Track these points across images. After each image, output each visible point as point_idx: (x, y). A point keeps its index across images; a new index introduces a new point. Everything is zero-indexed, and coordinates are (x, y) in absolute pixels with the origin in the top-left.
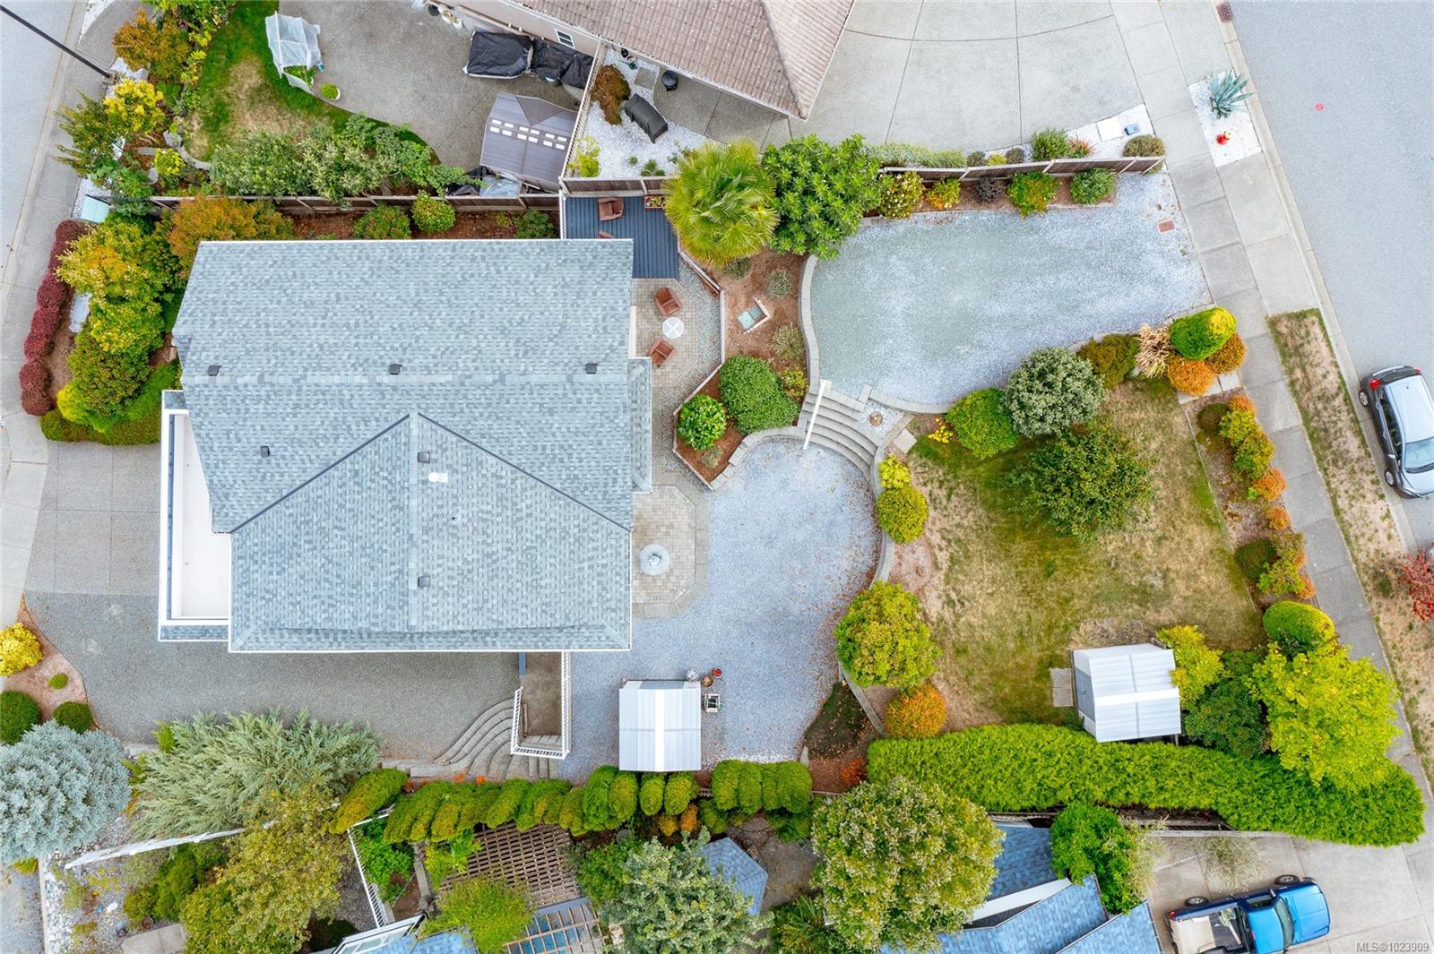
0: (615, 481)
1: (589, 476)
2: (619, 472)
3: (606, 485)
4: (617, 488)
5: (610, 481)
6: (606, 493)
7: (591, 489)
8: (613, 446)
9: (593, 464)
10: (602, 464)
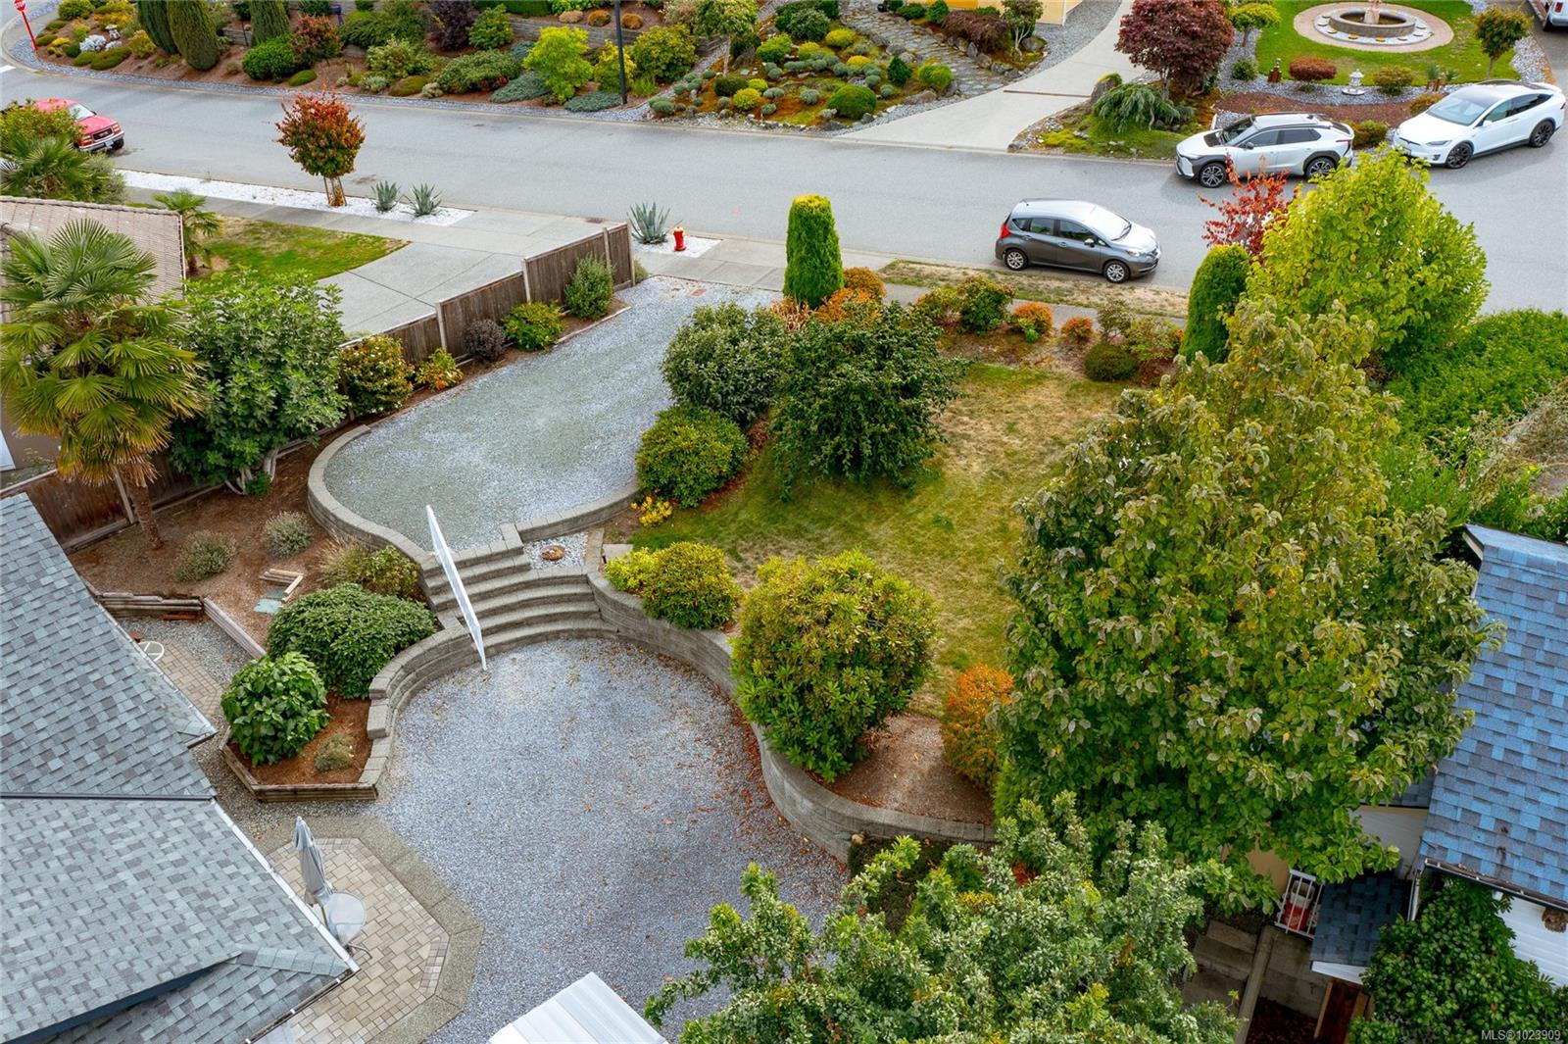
0: (109, 705)
1: (40, 724)
2: (110, 680)
3: (92, 722)
4: (125, 718)
5: (97, 709)
6: (101, 741)
7: (59, 750)
8: (65, 633)
9: (37, 691)
10: (59, 681)
